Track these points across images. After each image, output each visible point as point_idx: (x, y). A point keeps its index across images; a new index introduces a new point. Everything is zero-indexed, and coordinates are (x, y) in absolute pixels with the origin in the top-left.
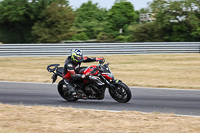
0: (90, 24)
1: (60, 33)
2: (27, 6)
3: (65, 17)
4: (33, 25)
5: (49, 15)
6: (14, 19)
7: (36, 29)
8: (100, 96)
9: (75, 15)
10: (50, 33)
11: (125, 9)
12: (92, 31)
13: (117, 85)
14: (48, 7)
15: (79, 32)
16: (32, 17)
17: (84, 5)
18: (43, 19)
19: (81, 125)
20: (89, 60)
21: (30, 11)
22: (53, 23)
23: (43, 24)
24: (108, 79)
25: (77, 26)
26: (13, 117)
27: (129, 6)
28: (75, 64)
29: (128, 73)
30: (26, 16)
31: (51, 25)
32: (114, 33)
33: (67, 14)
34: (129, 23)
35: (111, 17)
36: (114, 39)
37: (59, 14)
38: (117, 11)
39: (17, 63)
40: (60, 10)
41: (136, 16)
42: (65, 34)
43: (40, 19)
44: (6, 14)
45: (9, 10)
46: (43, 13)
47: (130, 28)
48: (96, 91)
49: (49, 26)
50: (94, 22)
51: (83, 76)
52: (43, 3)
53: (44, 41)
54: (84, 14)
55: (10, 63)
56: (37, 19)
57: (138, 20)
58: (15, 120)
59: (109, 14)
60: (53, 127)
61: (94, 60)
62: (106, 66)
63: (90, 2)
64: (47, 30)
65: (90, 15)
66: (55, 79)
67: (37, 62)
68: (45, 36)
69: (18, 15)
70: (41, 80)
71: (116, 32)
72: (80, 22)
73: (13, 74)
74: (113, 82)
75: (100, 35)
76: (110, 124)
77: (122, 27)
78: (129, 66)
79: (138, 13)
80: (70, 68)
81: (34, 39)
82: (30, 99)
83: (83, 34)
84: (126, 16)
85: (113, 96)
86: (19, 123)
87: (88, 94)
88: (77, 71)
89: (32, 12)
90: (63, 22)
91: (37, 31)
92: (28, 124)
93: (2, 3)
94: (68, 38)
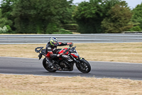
1: (121, 26)
2: (98, 7)
3: (124, 14)
4: (102, 20)
5: (113, 13)
6: (89, 16)
7: (104, 23)
9: (132, 13)
10: (114, 26)
13: (81, 61)
14: (113, 7)
15: (135, 26)
16: (101, 15)
17: (138, 6)
18: (109, 16)
19: (136, 92)
22: (116, 19)
23: (109, 20)
24: (75, 57)
25: (133, 21)
26: (88, 86)
30: (97, 14)
31: (115, 21)
33: (126, 12)
37: (120, 13)
39: (91, 48)
40: (121, 10)
42: (125, 27)
43: (107, 16)
44: (83, 12)
45: (85, 10)
46: (109, 12)
48: (67, 65)
49: (113, 21)
51: (58, 55)
52: (109, 5)
53: (110, 32)
54: (138, 12)
55: (86, 48)
56: (105, 16)
58: (90, 88)
60: (116, 93)
62: (74, 48)
64: (112, 24)
67: (105, 47)
68: (111, 29)
69: (91, 13)
70: (108, 59)
72: (135, 18)
73: (88, 55)
74: (79, 59)
80: (49, 50)
81: (103, 31)
82: (100, 73)
83: (138, 26)
85: (79, 68)
86: (92, 90)
87: (62, 67)
88: (54, 52)
89: (101, 11)
90: (123, 18)
91: (105, 25)
92: (99, 91)
93: (80, 5)
94: (127, 30)
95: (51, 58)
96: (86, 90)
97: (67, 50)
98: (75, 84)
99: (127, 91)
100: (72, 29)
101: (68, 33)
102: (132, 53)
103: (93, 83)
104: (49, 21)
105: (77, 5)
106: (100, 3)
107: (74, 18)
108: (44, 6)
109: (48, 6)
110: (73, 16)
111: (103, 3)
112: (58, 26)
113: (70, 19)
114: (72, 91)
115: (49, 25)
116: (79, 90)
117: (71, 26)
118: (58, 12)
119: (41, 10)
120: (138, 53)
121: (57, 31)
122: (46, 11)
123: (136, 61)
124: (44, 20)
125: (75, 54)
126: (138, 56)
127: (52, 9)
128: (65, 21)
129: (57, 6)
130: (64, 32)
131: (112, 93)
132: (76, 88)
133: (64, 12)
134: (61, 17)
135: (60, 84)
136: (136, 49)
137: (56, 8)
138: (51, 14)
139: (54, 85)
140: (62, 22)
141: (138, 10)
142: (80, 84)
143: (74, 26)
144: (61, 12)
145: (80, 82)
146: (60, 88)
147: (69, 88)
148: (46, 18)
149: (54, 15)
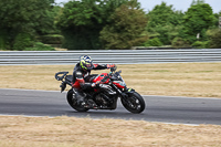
0: (164, 28)
1: (131, 38)
2: (94, 8)
3: (136, 20)
4: (101, 29)
5: (118, 19)
6: (80, 23)
7: (104, 34)
8: (112, 105)
9: (147, 19)
10: (119, 39)
11: (202, 11)
12: (166, 36)
13: (130, 95)
14: (117, 9)
15: (152, 38)
16: (100, 20)
17: (157, 7)
18: (112, 23)
19: (154, 140)
20: (99, 68)
21: (98, 14)
22: (123, 27)
23: (112, 28)
25: (149, 31)
26: (79, 131)
27: (207, 8)
28: (84, 72)
29: (206, 82)
30: (93, 19)
31: (120, 30)
32: (190, 38)
33: (138, 17)
34: (207, 28)
35: (187, 20)
36: (190, 45)
37: (129, 17)
38: (193, 14)
40: (131, 13)
41: (215, 19)
42: (137, 40)
43: (108, 23)
44: (71, 17)
45: (74, 13)
46: (112, 16)
47: (209, 32)
48: (107, 100)
49: (118, 31)
50: (168, 27)
51: (93, 85)
52: (112, 5)
53: (113, 48)
54: (157, 17)
56: (105, 23)
57: (217, 24)
58: (82, 134)
59: (185, 17)
60: (123, 142)
61: (105, 68)
62: (117, 74)
63: (164, 4)
64: (116, 35)
65: (164, 18)
66: (63, 87)
68: (114, 42)
69: (84, 19)
71: (193, 38)
72: (153, 26)
74: (126, 91)
75: (175, 40)
76: (186, 139)
77: (199, 31)
78: (207, 75)
79: (216, 16)
80: (79, 76)
81: (102, 45)
83: (156, 39)
84: (204, 20)
85: (126, 106)
86: (86, 137)
87: (99, 104)
88: (86, 80)
89: (99, 16)
90: (134, 27)
91: (105, 37)
92: (95, 139)
93: (66, 5)
94: (140, 44)
95: (82, 90)
96: (76, 137)
97: (108, 77)
98: (59, 128)
99: (140, 140)
100: (55, 43)
101: (47, 48)
102: (147, 80)
103: (88, 126)
104: (18, 30)
105: (62, 6)
106: (98, 3)
107: (58, 25)
108: (11, 7)
109: (17, 7)
110: (56, 22)
111: (102, 3)
112: (32, 38)
113: (50, 27)
114: (55, 138)
115: (19, 37)
116: (64, 137)
117: (53, 39)
118: (33, 16)
119: (6, 13)
120: (157, 81)
121: (31, 46)
122: (13, 14)
123: (153, 92)
124: (11, 28)
125: (120, 83)
126: (157, 84)
127: (23, 12)
128: (43, 30)
129: (30, 8)
130: (42, 48)
131: (117, 141)
132: (60, 134)
133: (41, 17)
134: (37, 24)
135: (35, 129)
136: (154, 74)
137: (29, 11)
138: (22, 20)
139: (26, 129)
140: (39, 32)
141: (156, 14)
142: (66, 128)
143: (58, 38)
144: (38, 17)
145: (67, 125)
146: (36, 134)
147: (50, 134)
148: (14, 25)
149: (27, 22)
